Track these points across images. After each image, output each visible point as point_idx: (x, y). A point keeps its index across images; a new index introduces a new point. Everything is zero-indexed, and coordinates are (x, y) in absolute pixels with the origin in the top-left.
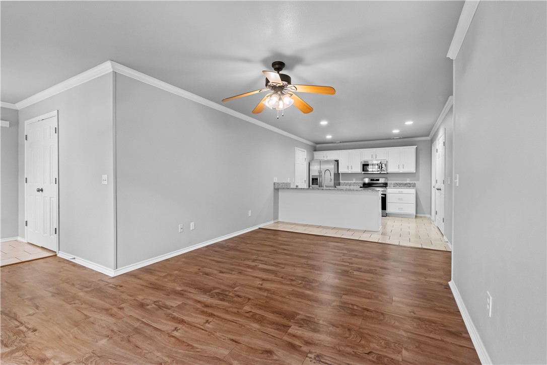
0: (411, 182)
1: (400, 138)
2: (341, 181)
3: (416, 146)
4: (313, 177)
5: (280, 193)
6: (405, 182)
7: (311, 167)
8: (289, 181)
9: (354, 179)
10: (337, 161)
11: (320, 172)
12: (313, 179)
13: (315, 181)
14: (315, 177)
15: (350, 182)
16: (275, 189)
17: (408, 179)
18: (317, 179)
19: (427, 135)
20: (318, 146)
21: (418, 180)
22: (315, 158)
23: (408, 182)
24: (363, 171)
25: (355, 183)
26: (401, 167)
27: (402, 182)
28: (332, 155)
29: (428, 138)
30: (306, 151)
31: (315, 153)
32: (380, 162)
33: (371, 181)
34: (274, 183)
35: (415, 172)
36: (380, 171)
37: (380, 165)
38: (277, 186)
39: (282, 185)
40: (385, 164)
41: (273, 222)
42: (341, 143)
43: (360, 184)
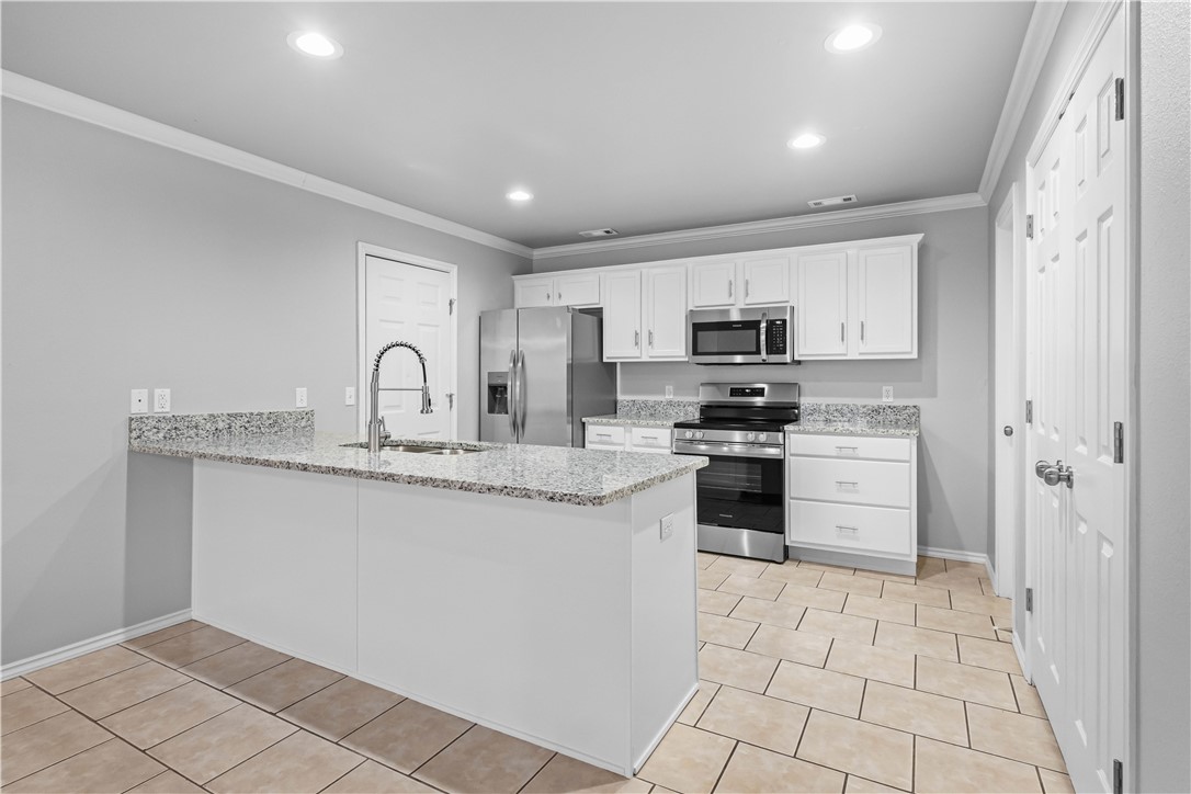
0: (900, 403)
1: (848, 205)
2: (620, 397)
3: (919, 237)
4: (494, 382)
6: (874, 402)
7: (485, 341)
8: (301, 404)
9: (669, 388)
10: (597, 313)
11: (516, 357)
12: (493, 389)
13: (499, 395)
14: (498, 381)
15: (651, 398)
17: (889, 388)
18: (504, 388)
19: (972, 186)
21: (933, 394)
22: (521, 303)
23: (887, 401)
24: (695, 352)
25: (670, 403)
26: (853, 332)
27: (860, 402)
28: (578, 288)
29: (976, 200)
30: (454, 269)
31: (522, 282)
32: (764, 312)
33: (731, 395)
34: (133, 416)
35: (915, 356)
36: (764, 355)
37: (763, 325)
38: (161, 435)
39: (221, 425)
40: (784, 321)
41: (118, 636)
42: (609, 235)
43: (690, 409)
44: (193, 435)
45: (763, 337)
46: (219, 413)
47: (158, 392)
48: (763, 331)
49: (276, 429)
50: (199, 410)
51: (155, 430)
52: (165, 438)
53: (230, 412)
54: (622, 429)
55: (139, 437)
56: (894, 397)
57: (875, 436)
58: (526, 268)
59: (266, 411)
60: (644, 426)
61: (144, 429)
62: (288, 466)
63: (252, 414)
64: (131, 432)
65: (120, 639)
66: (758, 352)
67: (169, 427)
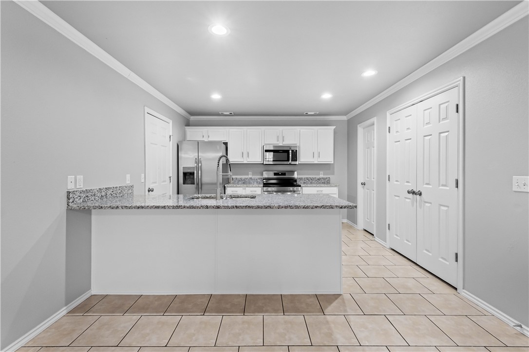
0: (325, 177)
3: (335, 127)
4: (186, 171)
5: (93, 217)
6: (318, 177)
7: (181, 155)
8: (128, 182)
9: (250, 173)
10: (226, 144)
11: (198, 161)
12: (185, 174)
13: (188, 176)
14: (189, 171)
15: (243, 177)
16: (69, 210)
17: (322, 172)
18: (192, 174)
20: (192, 118)
21: (333, 174)
22: (188, 138)
23: (321, 176)
25: (251, 178)
27: (314, 177)
28: (217, 134)
29: (345, 118)
30: (171, 122)
31: (189, 130)
32: (290, 147)
33: (275, 175)
34: (71, 191)
35: (333, 163)
36: (290, 161)
37: (290, 151)
38: (81, 200)
39: (103, 194)
40: (297, 150)
41: (63, 311)
42: (231, 115)
43: (259, 180)
44: (93, 200)
45: (290, 156)
46: (103, 187)
47: (78, 177)
48: (290, 153)
49: (122, 195)
50: (95, 187)
51: (79, 198)
52: (83, 201)
53: (106, 187)
54: (242, 188)
55: (73, 202)
56: (323, 175)
57: (328, 187)
58: (188, 124)
59: (118, 186)
60: (251, 187)
61: (75, 197)
62: (207, 207)
63: (114, 188)
64: (69, 199)
65: (64, 313)
66: (288, 160)
67: (84, 196)
